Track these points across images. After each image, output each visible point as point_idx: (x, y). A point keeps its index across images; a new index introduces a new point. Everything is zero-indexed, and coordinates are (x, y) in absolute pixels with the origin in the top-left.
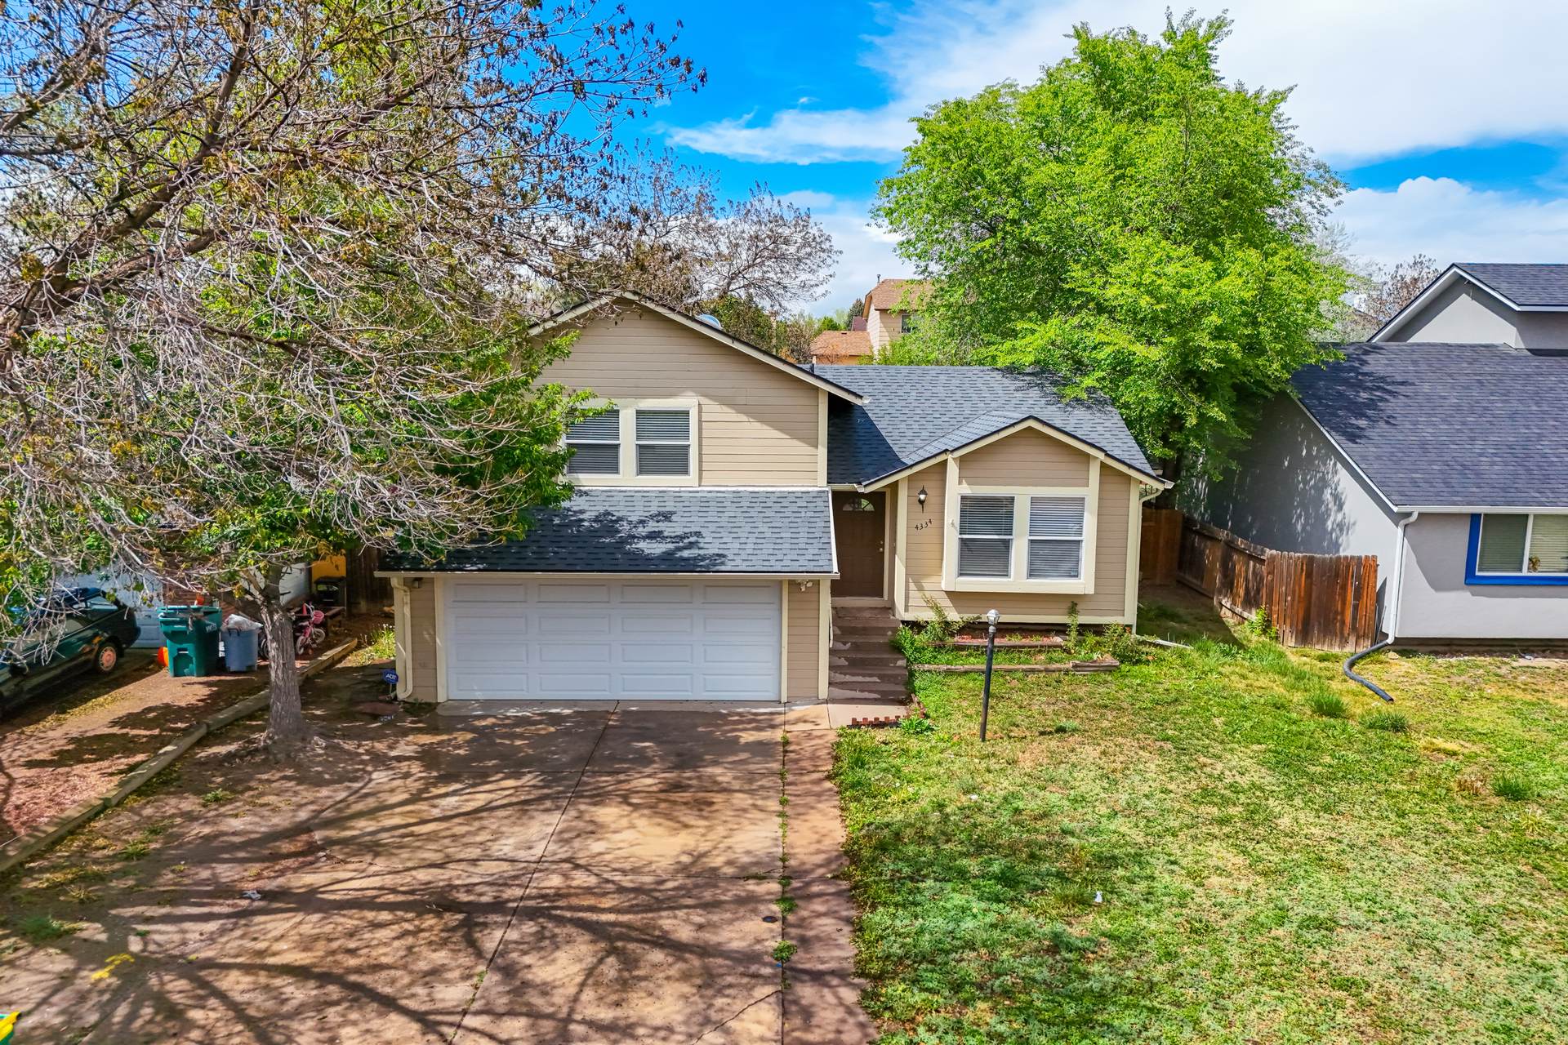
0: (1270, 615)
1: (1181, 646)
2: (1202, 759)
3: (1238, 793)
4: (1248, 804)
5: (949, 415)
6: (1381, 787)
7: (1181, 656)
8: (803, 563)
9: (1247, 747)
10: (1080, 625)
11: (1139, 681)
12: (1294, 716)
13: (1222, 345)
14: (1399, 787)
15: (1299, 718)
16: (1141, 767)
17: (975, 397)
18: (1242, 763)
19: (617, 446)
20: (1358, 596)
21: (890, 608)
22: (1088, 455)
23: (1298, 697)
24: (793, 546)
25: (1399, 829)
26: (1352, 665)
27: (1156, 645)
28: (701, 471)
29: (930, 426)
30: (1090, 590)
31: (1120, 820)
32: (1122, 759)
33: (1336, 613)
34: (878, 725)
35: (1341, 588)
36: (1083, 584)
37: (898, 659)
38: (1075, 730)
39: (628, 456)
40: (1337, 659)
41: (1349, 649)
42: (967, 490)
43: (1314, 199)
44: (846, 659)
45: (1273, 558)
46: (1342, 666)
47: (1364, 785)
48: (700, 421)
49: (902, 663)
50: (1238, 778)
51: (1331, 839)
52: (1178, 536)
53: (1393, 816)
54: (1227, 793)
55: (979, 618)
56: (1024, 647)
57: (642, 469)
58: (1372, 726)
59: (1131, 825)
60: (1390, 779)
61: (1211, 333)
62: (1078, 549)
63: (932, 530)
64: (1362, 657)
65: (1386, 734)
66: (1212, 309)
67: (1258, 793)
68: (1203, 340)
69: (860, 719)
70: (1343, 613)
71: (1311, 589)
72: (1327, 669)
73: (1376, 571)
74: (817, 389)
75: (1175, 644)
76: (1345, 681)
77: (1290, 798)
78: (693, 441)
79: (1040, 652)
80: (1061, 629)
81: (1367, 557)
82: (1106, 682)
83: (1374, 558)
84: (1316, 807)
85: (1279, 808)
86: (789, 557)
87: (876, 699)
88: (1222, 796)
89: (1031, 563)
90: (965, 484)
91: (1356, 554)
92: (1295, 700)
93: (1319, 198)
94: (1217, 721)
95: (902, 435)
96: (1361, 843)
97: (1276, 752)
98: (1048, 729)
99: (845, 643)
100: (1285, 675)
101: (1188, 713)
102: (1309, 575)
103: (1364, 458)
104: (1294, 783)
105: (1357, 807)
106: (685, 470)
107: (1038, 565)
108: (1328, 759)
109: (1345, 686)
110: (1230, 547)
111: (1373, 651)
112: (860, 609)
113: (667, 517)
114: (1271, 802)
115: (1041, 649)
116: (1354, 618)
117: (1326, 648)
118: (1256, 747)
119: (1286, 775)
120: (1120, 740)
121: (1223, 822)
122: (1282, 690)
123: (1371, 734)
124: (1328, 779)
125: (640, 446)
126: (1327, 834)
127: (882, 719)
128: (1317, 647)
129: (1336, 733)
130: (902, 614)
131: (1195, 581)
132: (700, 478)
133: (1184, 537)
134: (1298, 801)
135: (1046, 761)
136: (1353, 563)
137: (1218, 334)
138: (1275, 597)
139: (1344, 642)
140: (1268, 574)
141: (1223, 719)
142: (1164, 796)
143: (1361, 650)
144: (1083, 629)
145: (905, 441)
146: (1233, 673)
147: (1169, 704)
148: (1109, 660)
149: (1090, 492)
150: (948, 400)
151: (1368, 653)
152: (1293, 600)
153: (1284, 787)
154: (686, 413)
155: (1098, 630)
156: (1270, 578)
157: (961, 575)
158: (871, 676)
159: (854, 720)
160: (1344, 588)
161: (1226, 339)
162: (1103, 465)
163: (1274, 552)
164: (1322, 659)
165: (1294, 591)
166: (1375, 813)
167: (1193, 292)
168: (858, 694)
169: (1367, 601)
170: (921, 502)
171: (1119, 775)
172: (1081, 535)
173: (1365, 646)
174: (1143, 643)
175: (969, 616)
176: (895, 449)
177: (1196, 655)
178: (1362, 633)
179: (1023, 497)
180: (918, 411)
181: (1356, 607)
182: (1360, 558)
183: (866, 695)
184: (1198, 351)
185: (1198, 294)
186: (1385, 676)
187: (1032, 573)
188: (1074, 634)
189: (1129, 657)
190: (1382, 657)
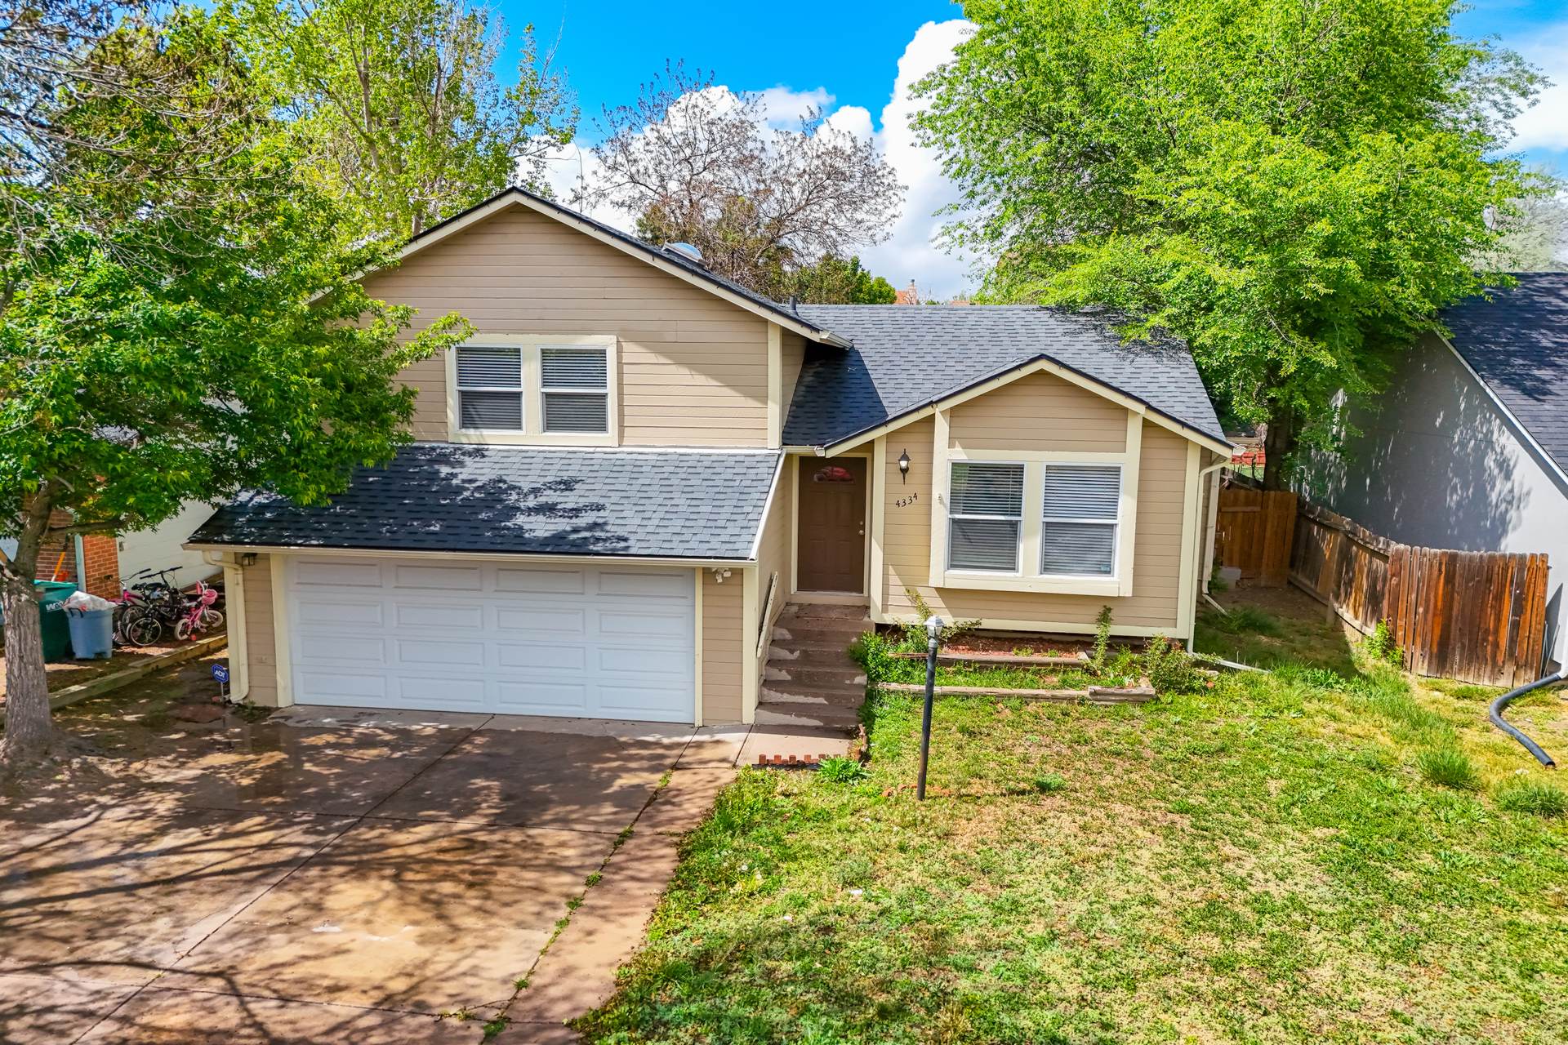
0: (1395, 632)
1: (1256, 670)
2: (1229, 850)
3: (1262, 913)
4: (1273, 936)
5: (969, 362)
6: (1503, 916)
7: (1252, 683)
8: (717, 546)
9: (1303, 831)
10: (1112, 637)
11: (1178, 719)
12: (1393, 783)
13: (1334, 264)
14: (1537, 917)
15: (1400, 787)
16: (1128, 856)
17: (1007, 341)
18: (1287, 860)
19: (518, 395)
20: (1519, 609)
21: (866, 608)
22: (1125, 410)
23: (1406, 753)
24: (710, 524)
25: (1519, 1003)
26: (1503, 705)
27: (1220, 668)
28: (621, 427)
29: (937, 377)
30: (1127, 591)
31: (1055, 950)
32: (1108, 838)
33: (1487, 631)
34: (794, 765)
35: (1495, 598)
36: (1117, 582)
37: (856, 675)
38: (1059, 788)
39: (532, 407)
40: (1483, 696)
41: (1504, 682)
42: (961, 455)
43: (1498, 98)
44: (789, 672)
45: (1399, 556)
46: (1488, 708)
47: (1476, 911)
48: (620, 364)
49: (861, 679)
50: (1272, 887)
51: (1395, 1014)
52: (1291, 526)
53: (1511, 974)
54: (1246, 912)
55: (978, 623)
56: (1031, 664)
57: (550, 425)
58: (1510, 806)
59: (1067, 962)
60: (1524, 900)
61: (1318, 249)
62: (1111, 537)
63: (915, 508)
64: (1520, 695)
65: (1530, 820)
66: (1324, 215)
67: (1297, 917)
68: (1308, 257)
69: (770, 757)
70: (1496, 632)
71: (1452, 598)
72: (1465, 711)
73: (1545, 576)
74: (765, 321)
75: (1249, 668)
76: (1488, 730)
77: (1346, 928)
78: (611, 389)
79: (1053, 671)
80: (1084, 642)
81: (1533, 556)
82: (1133, 717)
83: (1544, 557)
84: (1383, 948)
85: (1323, 946)
86: (699, 538)
87: (817, 728)
88: (1236, 917)
89: (1046, 554)
90: (958, 448)
91: (1518, 551)
92: (1403, 757)
93: (1506, 97)
94: (1272, 785)
95: (899, 386)
96: (1445, 1026)
97: (1345, 843)
98: (1022, 785)
99: (792, 652)
100: (1396, 718)
101: (1234, 771)
102: (1450, 580)
103: (1535, 419)
104: (1358, 901)
105: (1455, 952)
106: (602, 427)
107: (1056, 555)
108: (1427, 860)
109: (1485, 738)
110: (1350, 540)
111: (1537, 688)
112: (829, 608)
113: (568, 485)
114: (1312, 936)
115: (1055, 668)
116: (1513, 641)
117: (1470, 680)
118: (1318, 833)
119: (1351, 885)
120: (1118, 808)
121: (1221, 966)
122: (1386, 741)
123: (1506, 819)
124: (1418, 895)
125: (548, 395)
126: (1389, 1004)
127: (800, 758)
128: (1458, 677)
129: (1451, 814)
130: (876, 616)
131: (1308, 582)
132: (621, 436)
133: (1297, 526)
134: (1357, 936)
135: (996, 835)
136: (1513, 564)
137: (1330, 248)
138: (1402, 607)
139: (1497, 672)
140: (1393, 575)
141: (1283, 782)
142: (1143, 910)
143: (1520, 685)
144: (1115, 643)
145: (899, 393)
146: (1321, 711)
147: (1211, 754)
148: (1145, 686)
149: (1129, 460)
150: (972, 345)
151: (1529, 690)
152: (1426, 611)
153: (1340, 907)
154: (603, 353)
155: (1137, 644)
156: (1394, 581)
157: (953, 566)
158: (816, 695)
159: (762, 757)
160: (1499, 598)
161: (1338, 255)
162: (1147, 424)
163: (1402, 546)
164: (1462, 695)
165: (1427, 601)
166: (1482, 967)
167: (1294, 193)
168: (792, 720)
169: (1532, 619)
170: (904, 471)
171: (1090, 867)
172: (1115, 517)
173: (1527, 680)
174: (1198, 664)
175: (964, 621)
176: (885, 403)
177: (1273, 683)
178: (1522, 662)
179: (1035, 464)
180: (929, 358)
181: (1516, 626)
182: (1523, 557)
183: (804, 721)
184: (1297, 275)
185: (1302, 194)
186: (1550, 725)
187: (1047, 567)
188: (1102, 649)
189: (1173, 683)
190: (1550, 696)
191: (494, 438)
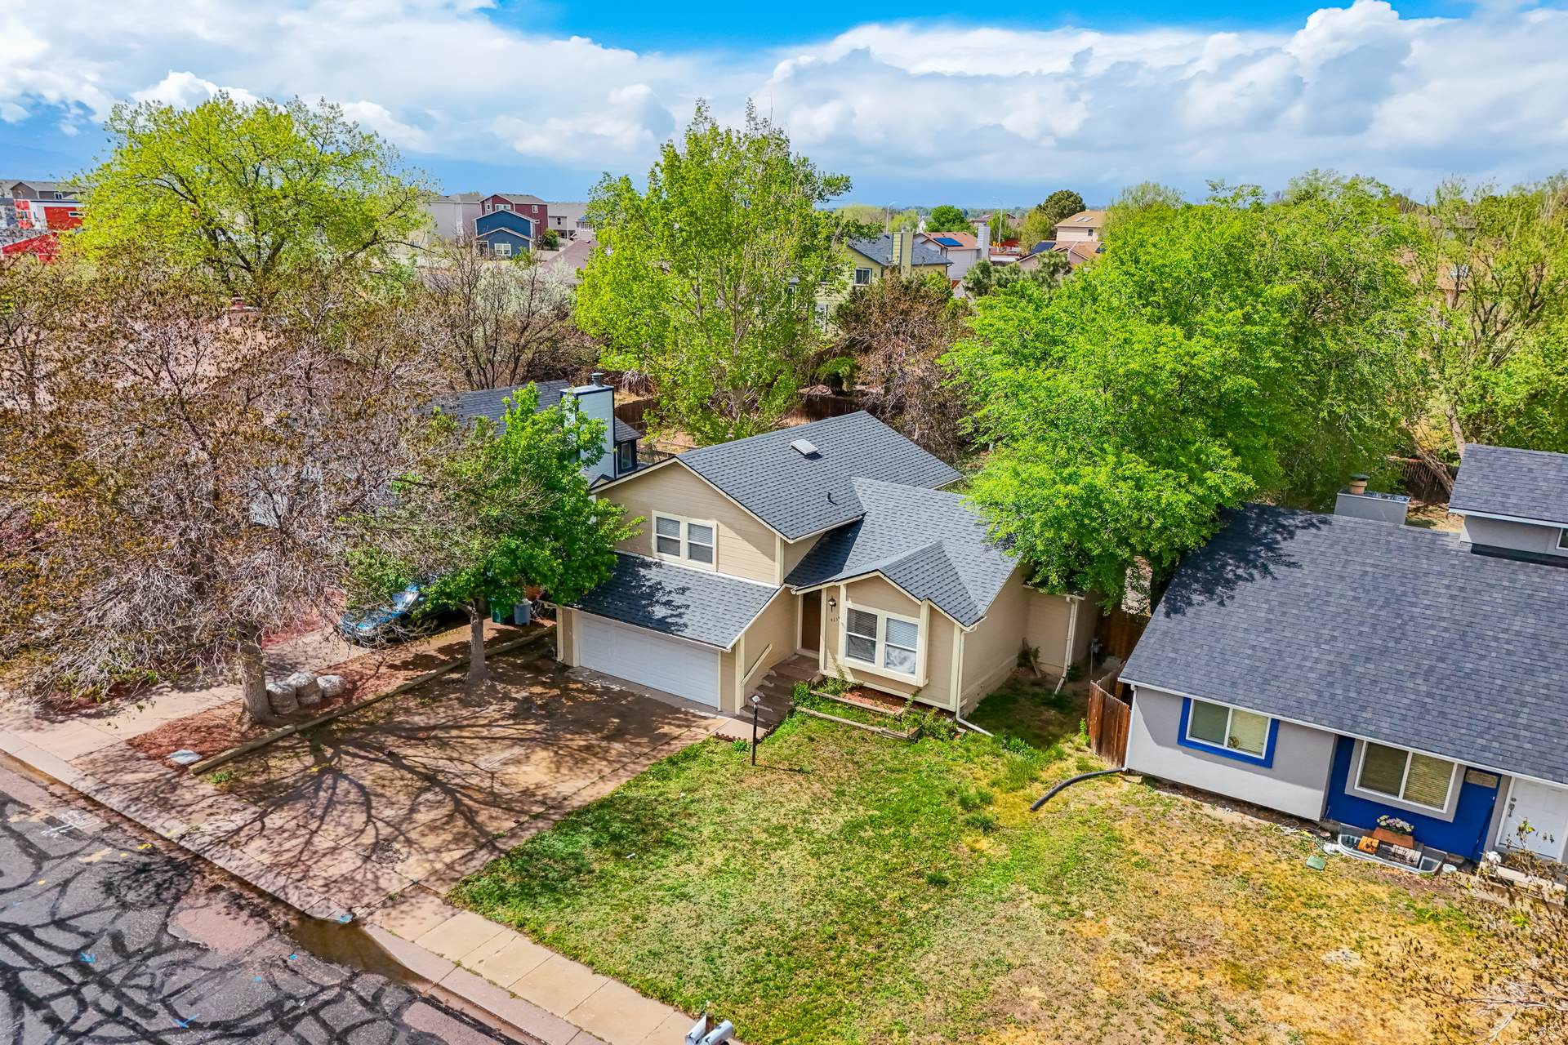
0: (1089, 726)
7: (974, 740)
8: (719, 639)
10: (915, 702)
17: (941, 525)
19: (679, 542)
20: (1120, 731)
21: (817, 666)
24: (725, 626)
27: (968, 728)
28: (717, 563)
30: (923, 684)
33: (1111, 738)
34: (728, 739)
35: (1114, 722)
36: (918, 679)
38: (808, 772)
39: (684, 548)
42: (851, 606)
44: (764, 693)
48: (718, 535)
49: (792, 703)
55: (863, 684)
56: (872, 710)
57: (690, 557)
62: (914, 657)
69: (720, 734)
70: (1114, 740)
71: (1104, 716)
75: (985, 732)
76: (1047, 788)
78: (714, 546)
79: (881, 715)
82: (892, 746)
86: (716, 633)
89: (887, 659)
90: (850, 603)
95: (863, 551)
99: (771, 683)
106: (709, 562)
107: (891, 660)
112: (810, 660)
116: (1118, 745)
117: (1105, 761)
125: (690, 544)
127: (731, 737)
130: (820, 670)
132: (718, 568)
138: (1092, 715)
144: (917, 705)
145: (859, 557)
149: (921, 623)
151: (1112, 772)
152: (1097, 720)
154: (712, 529)
157: (849, 657)
162: (931, 607)
165: (1098, 714)
169: (1123, 736)
170: (830, 605)
172: (915, 648)
174: (961, 725)
176: (848, 562)
177: (988, 742)
179: (882, 616)
181: (1118, 738)
186: (1085, 792)
187: (887, 665)
188: (907, 709)
189: (933, 733)
190: (1117, 778)
191: (668, 559)
